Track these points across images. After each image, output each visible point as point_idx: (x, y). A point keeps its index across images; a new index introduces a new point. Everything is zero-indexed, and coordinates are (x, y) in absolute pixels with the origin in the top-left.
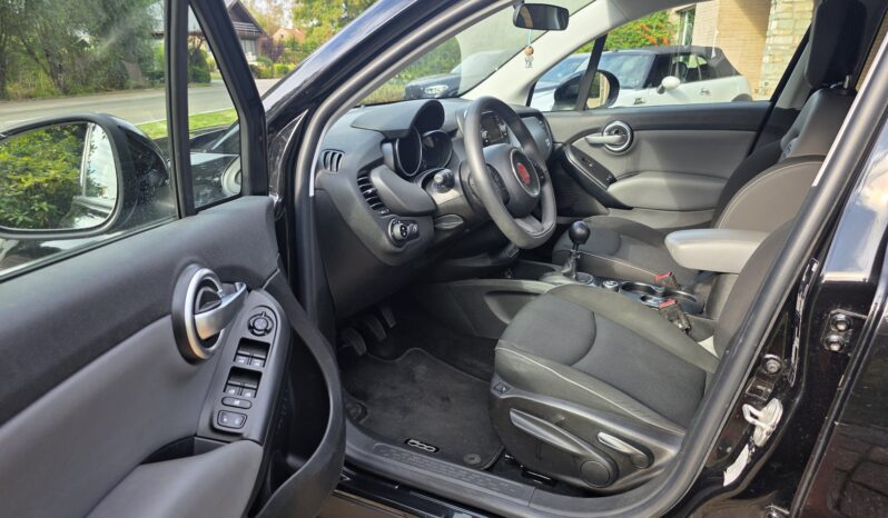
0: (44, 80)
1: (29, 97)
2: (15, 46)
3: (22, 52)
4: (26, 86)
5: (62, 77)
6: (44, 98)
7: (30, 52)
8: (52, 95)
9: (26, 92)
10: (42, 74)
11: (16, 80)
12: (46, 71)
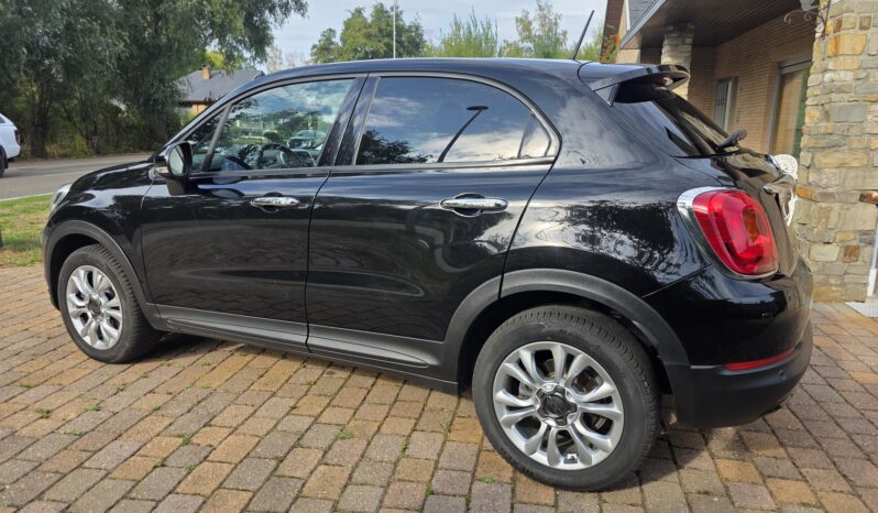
0: (80, 141)
1: (64, 156)
2: (57, 112)
3: (62, 117)
4: (63, 147)
5: (95, 140)
6: (78, 157)
7: (69, 118)
8: (85, 155)
9: (62, 151)
10: (78, 137)
11: (54, 141)
12: (82, 135)
